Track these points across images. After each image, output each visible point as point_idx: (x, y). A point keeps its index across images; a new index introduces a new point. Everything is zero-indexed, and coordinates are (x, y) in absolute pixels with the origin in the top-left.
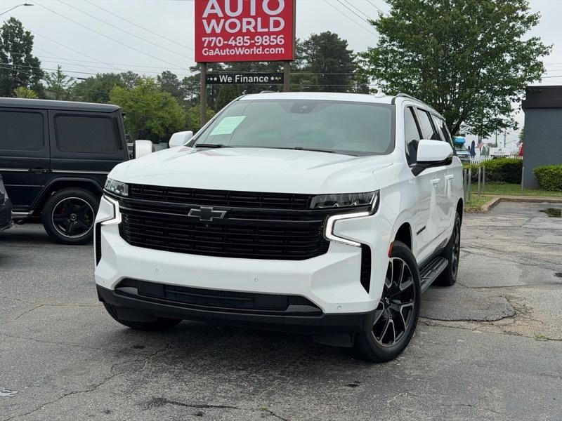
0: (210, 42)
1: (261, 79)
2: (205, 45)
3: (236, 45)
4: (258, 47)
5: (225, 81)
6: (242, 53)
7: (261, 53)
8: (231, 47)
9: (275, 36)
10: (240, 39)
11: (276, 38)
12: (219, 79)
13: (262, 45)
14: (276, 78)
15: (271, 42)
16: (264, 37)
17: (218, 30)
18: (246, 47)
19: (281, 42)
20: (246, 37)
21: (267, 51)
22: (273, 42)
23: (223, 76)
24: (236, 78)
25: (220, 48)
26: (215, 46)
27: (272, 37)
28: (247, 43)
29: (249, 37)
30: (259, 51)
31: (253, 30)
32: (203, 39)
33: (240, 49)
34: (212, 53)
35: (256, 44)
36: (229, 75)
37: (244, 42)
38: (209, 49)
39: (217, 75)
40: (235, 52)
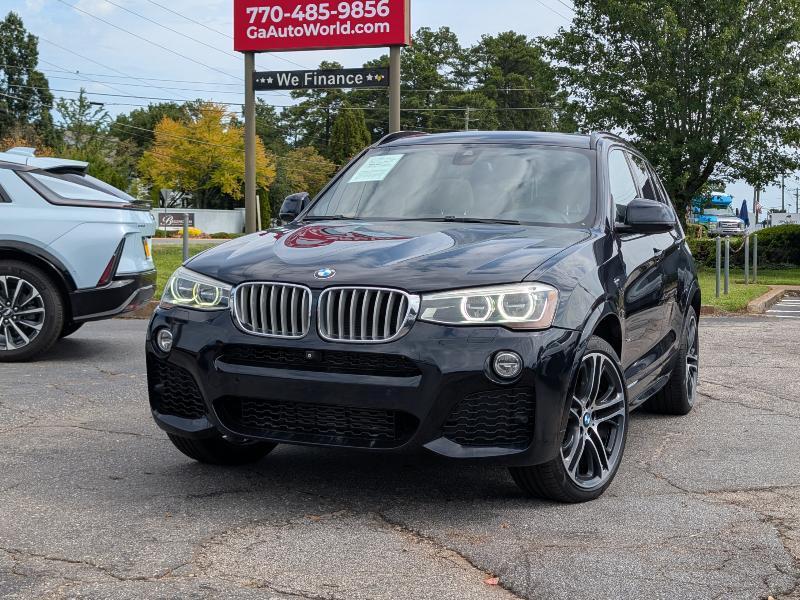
0: (260, 16)
1: (351, 79)
2: (252, 21)
3: (304, 19)
4: (343, 22)
5: (287, 84)
6: (315, 33)
7: (348, 32)
8: (296, 23)
9: (374, 2)
10: (311, 9)
11: (375, 6)
12: (275, 81)
13: (350, 17)
14: (376, 77)
15: (365, 12)
16: (354, 5)
18: (323, 23)
19: (383, 11)
20: (322, 6)
21: (360, 29)
22: (370, 12)
23: (284, 75)
24: (306, 79)
25: (277, 26)
26: (269, 22)
27: (368, 3)
28: (324, 14)
30: (345, 29)
32: (248, 10)
33: (312, 26)
34: (263, 34)
35: (341, 17)
36: (294, 73)
37: (319, 14)
38: (258, 28)
39: (273, 74)
40: (304, 33)
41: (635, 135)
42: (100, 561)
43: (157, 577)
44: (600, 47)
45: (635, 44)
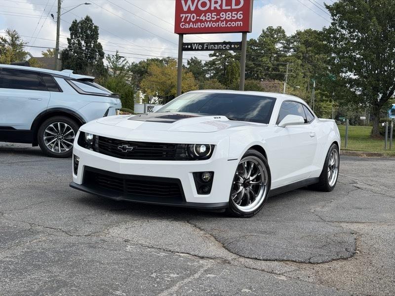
0: (186, 18)
1: (224, 47)
2: (182, 20)
3: (205, 19)
4: (222, 21)
5: (197, 48)
6: (210, 26)
7: (224, 26)
8: (201, 21)
9: (236, 13)
10: (209, 15)
11: (237, 14)
12: (192, 47)
13: (225, 19)
14: (235, 46)
15: (232, 17)
16: (227, 13)
17: (193, 9)
18: (213, 21)
19: (240, 17)
20: (213, 14)
21: (229, 24)
22: (234, 17)
23: (195, 44)
24: (205, 46)
25: (193, 22)
26: (190, 21)
27: (234, 13)
28: (214, 18)
29: (215, 14)
30: (223, 24)
31: (219, 8)
32: (181, 15)
33: (208, 23)
34: (187, 26)
35: (221, 19)
36: (200, 44)
37: (212, 18)
38: (185, 23)
39: (191, 44)
40: (205, 26)
41: (357, 76)
42: (65, 229)
43: (85, 236)
44: (342, 35)
45: (360, 34)
